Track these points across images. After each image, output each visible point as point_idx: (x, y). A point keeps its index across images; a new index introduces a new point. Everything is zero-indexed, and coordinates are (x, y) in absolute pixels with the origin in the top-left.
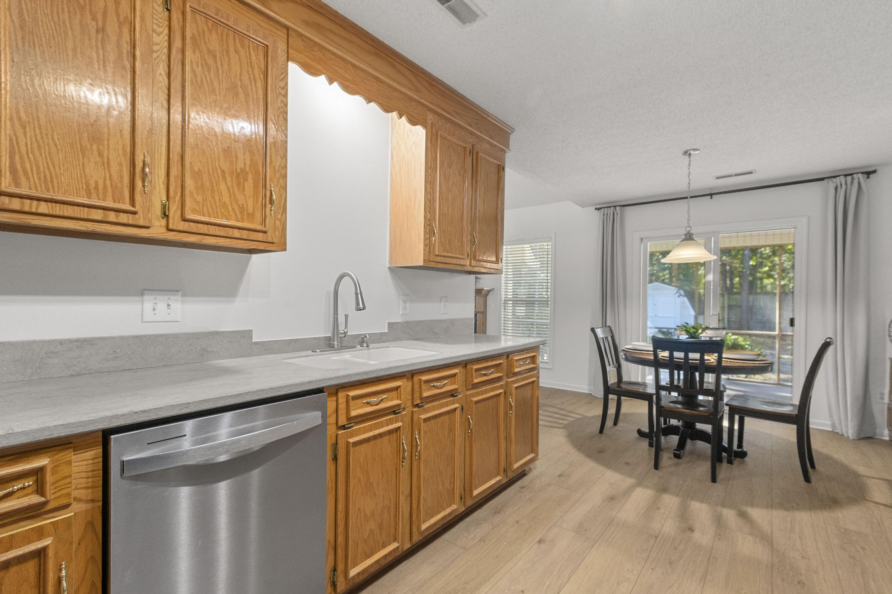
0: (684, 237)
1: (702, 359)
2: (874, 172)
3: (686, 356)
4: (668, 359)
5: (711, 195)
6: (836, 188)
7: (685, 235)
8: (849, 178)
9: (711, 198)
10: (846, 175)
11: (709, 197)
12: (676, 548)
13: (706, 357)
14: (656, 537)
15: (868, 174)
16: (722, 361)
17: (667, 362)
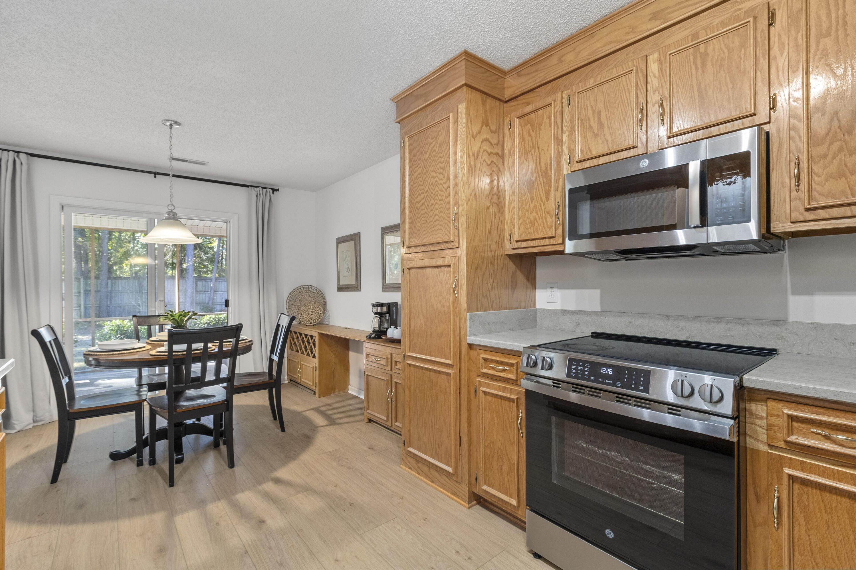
0: (167, 215)
1: (206, 347)
2: (278, 190)
3: (189, 348)
4: (167, 354)
5: (155, 174)
6: (257, 196)
7: (168, 213)
8: (264, 190)
9: (155, 177)
10: (263, 188)
11: (153, 175)
12: (270, 548)
13: (210, 345)
14: (246, 552)
15: (274, 190)
16: (223, 345)
17: (166, 358)
